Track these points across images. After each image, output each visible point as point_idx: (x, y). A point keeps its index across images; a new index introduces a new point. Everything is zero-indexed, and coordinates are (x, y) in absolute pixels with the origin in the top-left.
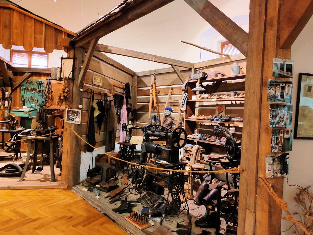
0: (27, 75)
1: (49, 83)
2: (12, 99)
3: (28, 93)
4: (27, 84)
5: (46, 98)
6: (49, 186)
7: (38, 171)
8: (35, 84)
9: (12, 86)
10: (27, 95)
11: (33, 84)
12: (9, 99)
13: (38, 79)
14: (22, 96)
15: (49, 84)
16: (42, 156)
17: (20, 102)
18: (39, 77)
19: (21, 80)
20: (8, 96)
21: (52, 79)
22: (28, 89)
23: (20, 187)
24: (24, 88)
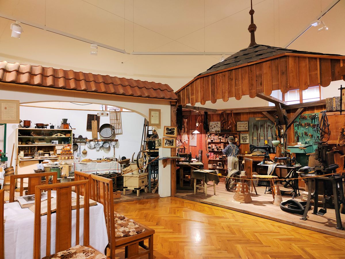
0: (299, 111)
1: (325, 116)
2: (287, 136)
3: (302, 129)
4: (300, 120)
5: (322, 133)
6: (335, 233)
7: (321, 213)
8: (309, 118)
9: (286, 123)
10: (301, 131)
11: (306, 119)
12: (285, 136)
13: (311, 114)
14: (296, 132)
15: (324, 118)
16: (325, 197)
17: (294, 138)
18: (311, 111)
19: (294, 117)
20: (283, 133)
21: (327, 112)
22: (301, 125)
23: (304, 226)
24: (297, 124)
